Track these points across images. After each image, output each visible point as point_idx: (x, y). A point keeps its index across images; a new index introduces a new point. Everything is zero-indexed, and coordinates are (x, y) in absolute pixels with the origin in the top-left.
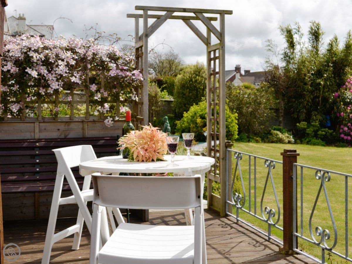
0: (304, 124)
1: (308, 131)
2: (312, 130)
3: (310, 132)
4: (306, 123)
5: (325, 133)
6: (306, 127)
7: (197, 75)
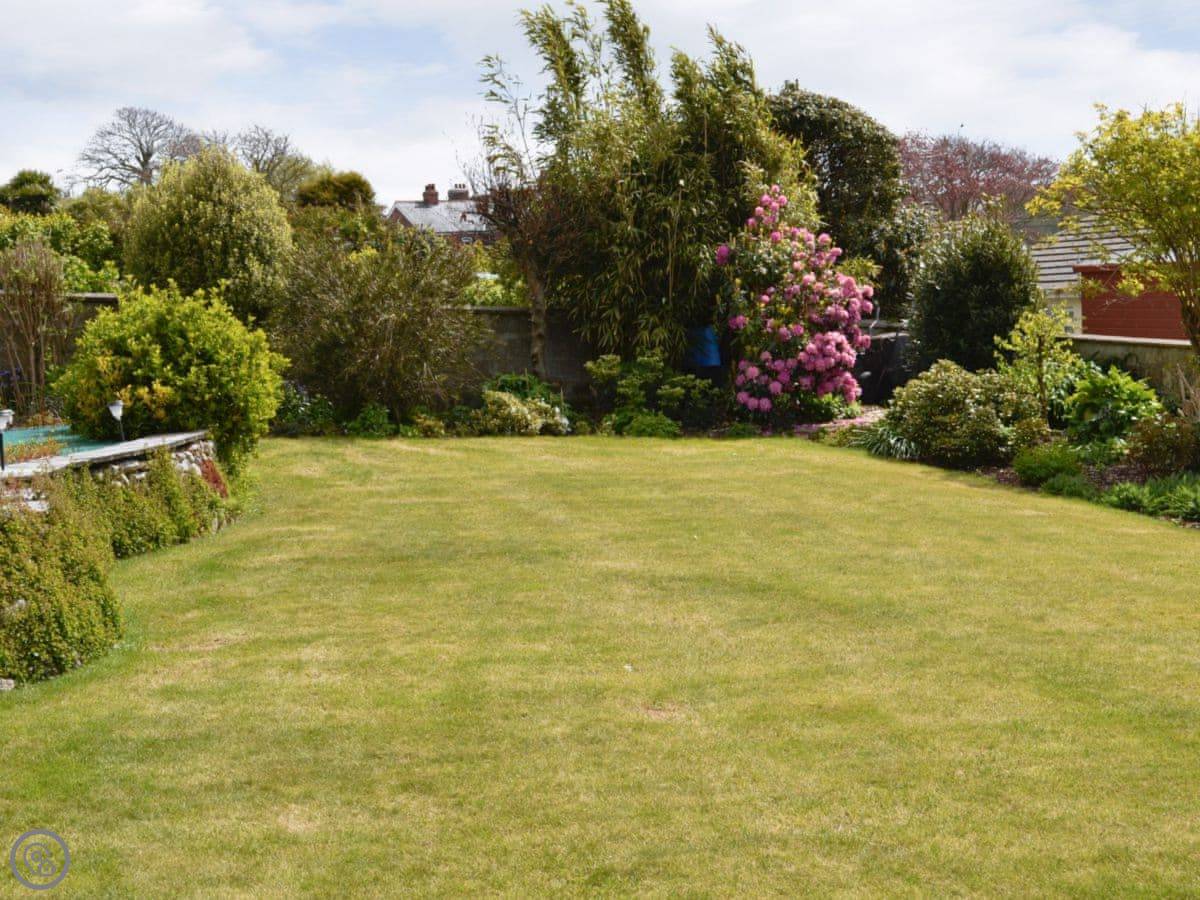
0: (609, 362)
1: (622, 386)
2: (638, 382)
3: (629, 391)
4: (619, 358)
5: (683, 391)
6: (615, 371)
7: (199, 197)
